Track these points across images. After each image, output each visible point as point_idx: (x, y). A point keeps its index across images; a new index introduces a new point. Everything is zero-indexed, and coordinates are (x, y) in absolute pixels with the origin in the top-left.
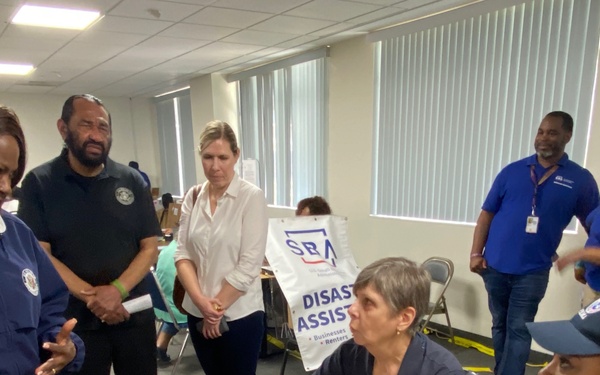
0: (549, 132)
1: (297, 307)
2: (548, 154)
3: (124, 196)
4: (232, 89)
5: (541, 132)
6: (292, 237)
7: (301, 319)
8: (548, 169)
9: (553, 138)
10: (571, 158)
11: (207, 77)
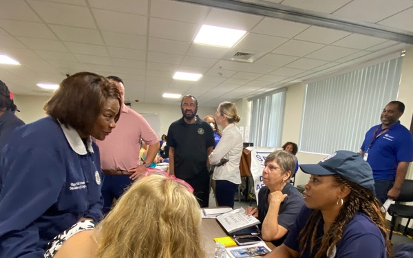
0: (389, 111)
1: (257, 180)
2: (386, 123)
3: (201, 131)
4: (250, 104)
5: (385, 111)
6: (259, 154)
7: (258, 185)
8: (384, 130)
9: (391, 115)
10: (401, 123)
11: (241, 99)
